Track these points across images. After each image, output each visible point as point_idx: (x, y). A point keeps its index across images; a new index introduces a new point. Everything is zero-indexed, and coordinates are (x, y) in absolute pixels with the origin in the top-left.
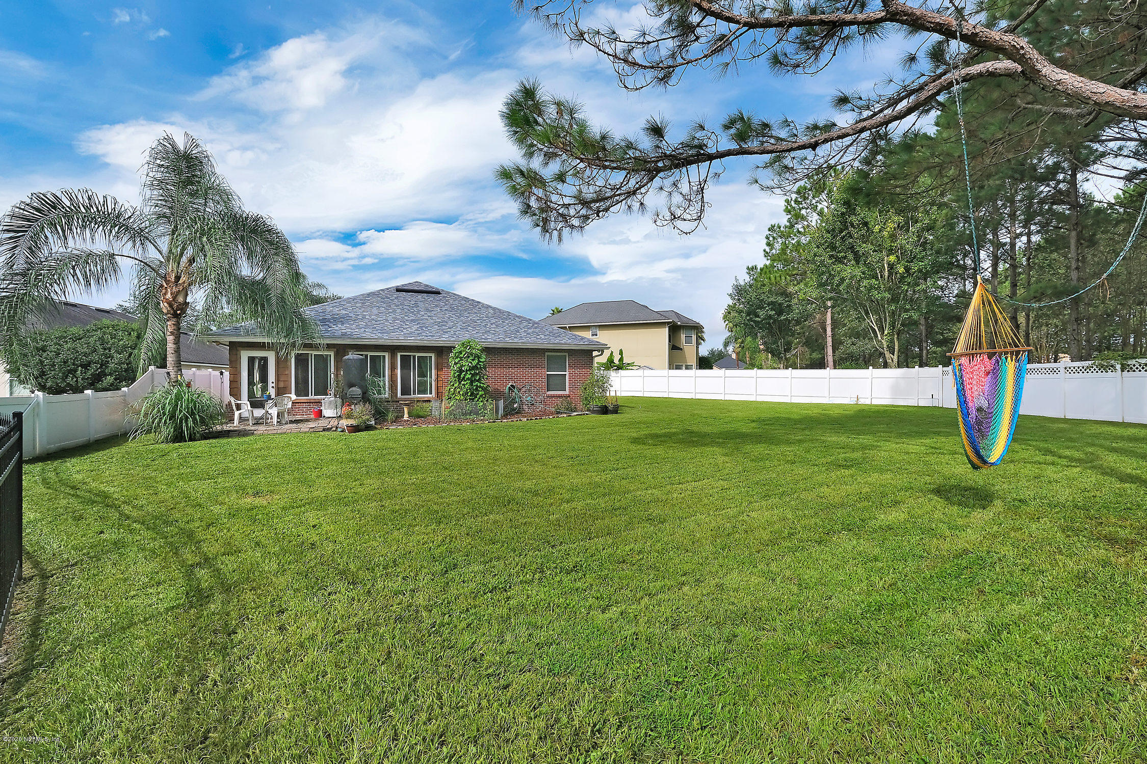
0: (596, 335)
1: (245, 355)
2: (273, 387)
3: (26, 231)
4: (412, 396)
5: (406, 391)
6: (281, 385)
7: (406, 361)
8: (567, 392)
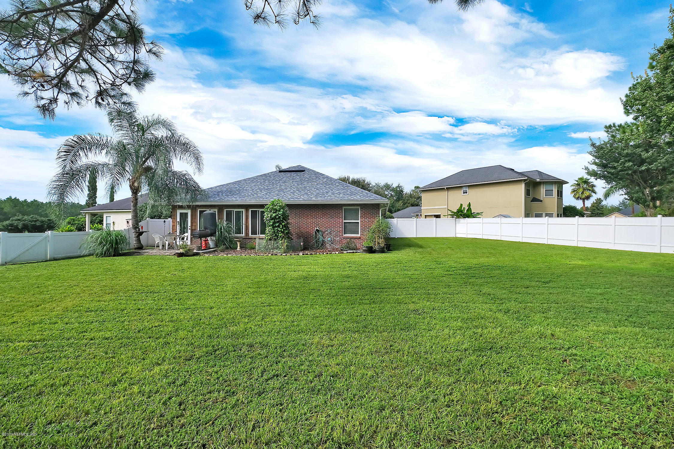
0: (466, 193)
1: (179, 212)
2: (190, 229)
3: (71, 152)
4: (258, 235)
5: (254, 232)
6: (193, 228)
7: (254, 214)
8: (359, 235)
